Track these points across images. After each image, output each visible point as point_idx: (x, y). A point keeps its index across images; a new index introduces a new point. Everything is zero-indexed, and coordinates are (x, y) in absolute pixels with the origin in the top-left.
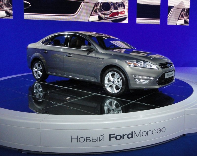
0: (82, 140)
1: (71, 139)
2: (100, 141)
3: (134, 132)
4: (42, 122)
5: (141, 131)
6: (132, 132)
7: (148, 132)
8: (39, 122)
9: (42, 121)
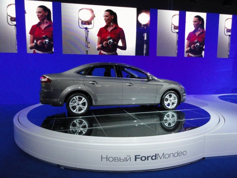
0: (111, 159)
1: (102, 158)
2: (127, 161)
3: (158, 154)
4: (77, 143)
5: (164, 153)
6: (156, 154)
7: (170, 154)
8: (74, 142)
9: (77, 141)
